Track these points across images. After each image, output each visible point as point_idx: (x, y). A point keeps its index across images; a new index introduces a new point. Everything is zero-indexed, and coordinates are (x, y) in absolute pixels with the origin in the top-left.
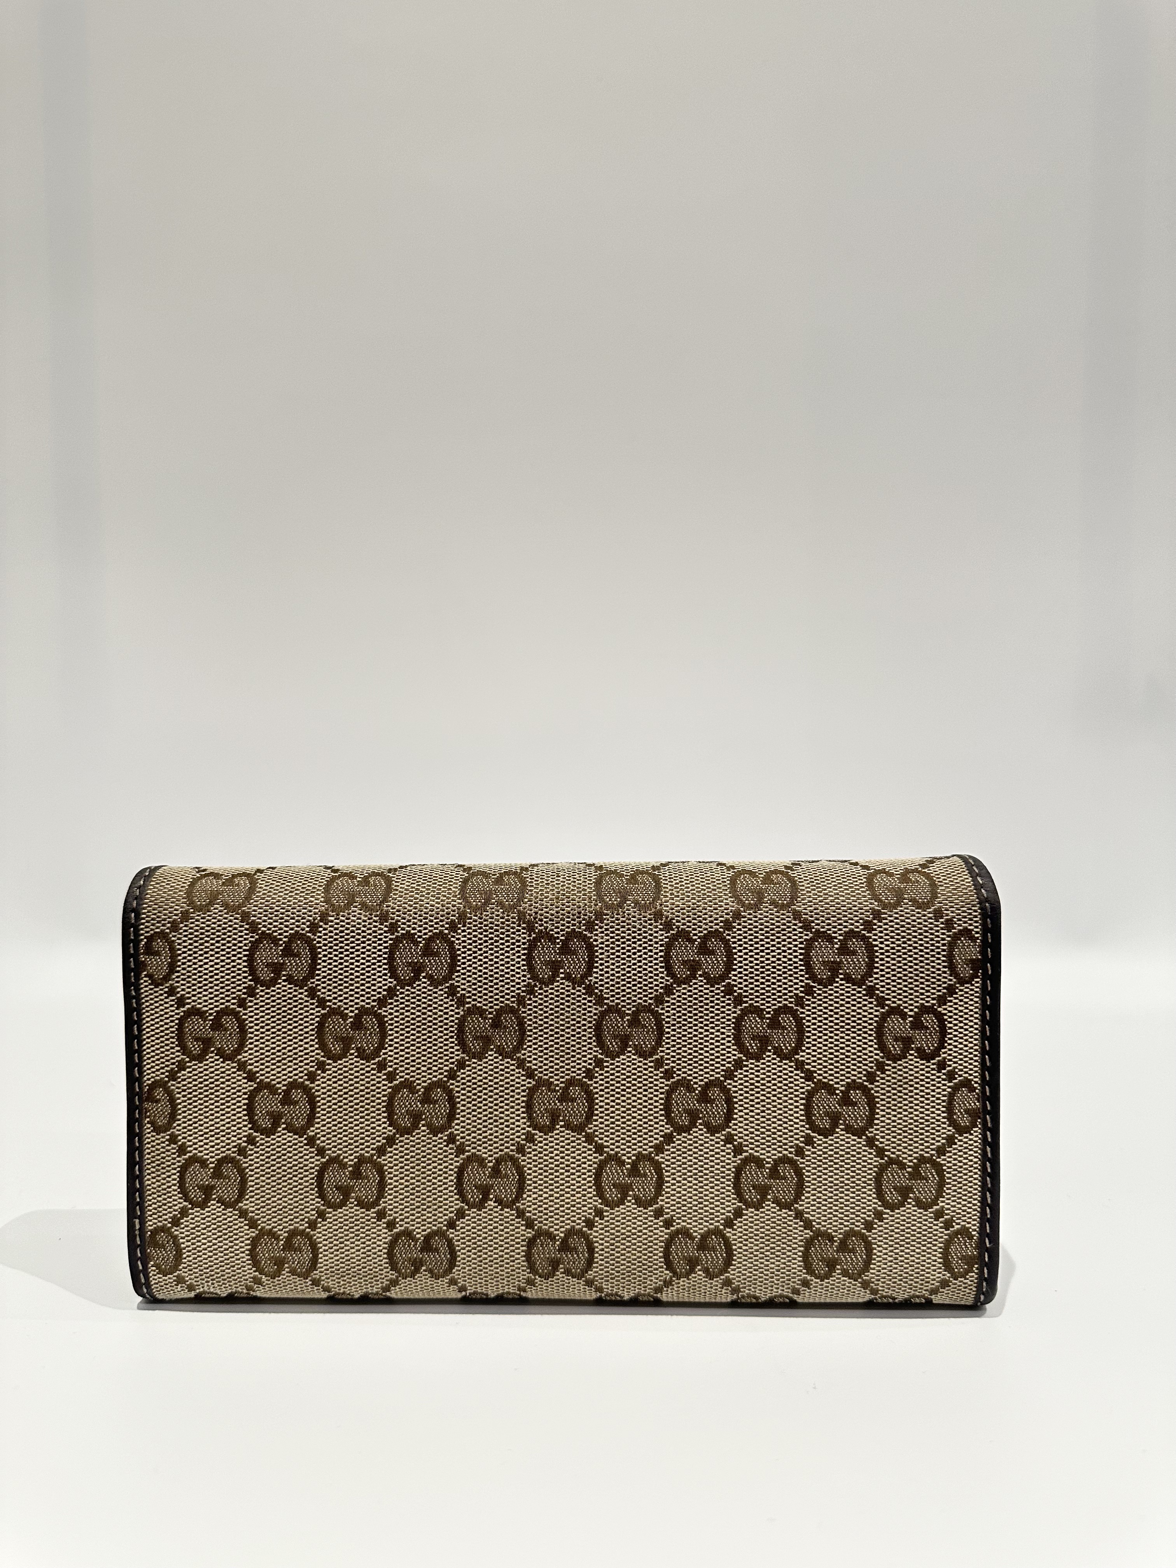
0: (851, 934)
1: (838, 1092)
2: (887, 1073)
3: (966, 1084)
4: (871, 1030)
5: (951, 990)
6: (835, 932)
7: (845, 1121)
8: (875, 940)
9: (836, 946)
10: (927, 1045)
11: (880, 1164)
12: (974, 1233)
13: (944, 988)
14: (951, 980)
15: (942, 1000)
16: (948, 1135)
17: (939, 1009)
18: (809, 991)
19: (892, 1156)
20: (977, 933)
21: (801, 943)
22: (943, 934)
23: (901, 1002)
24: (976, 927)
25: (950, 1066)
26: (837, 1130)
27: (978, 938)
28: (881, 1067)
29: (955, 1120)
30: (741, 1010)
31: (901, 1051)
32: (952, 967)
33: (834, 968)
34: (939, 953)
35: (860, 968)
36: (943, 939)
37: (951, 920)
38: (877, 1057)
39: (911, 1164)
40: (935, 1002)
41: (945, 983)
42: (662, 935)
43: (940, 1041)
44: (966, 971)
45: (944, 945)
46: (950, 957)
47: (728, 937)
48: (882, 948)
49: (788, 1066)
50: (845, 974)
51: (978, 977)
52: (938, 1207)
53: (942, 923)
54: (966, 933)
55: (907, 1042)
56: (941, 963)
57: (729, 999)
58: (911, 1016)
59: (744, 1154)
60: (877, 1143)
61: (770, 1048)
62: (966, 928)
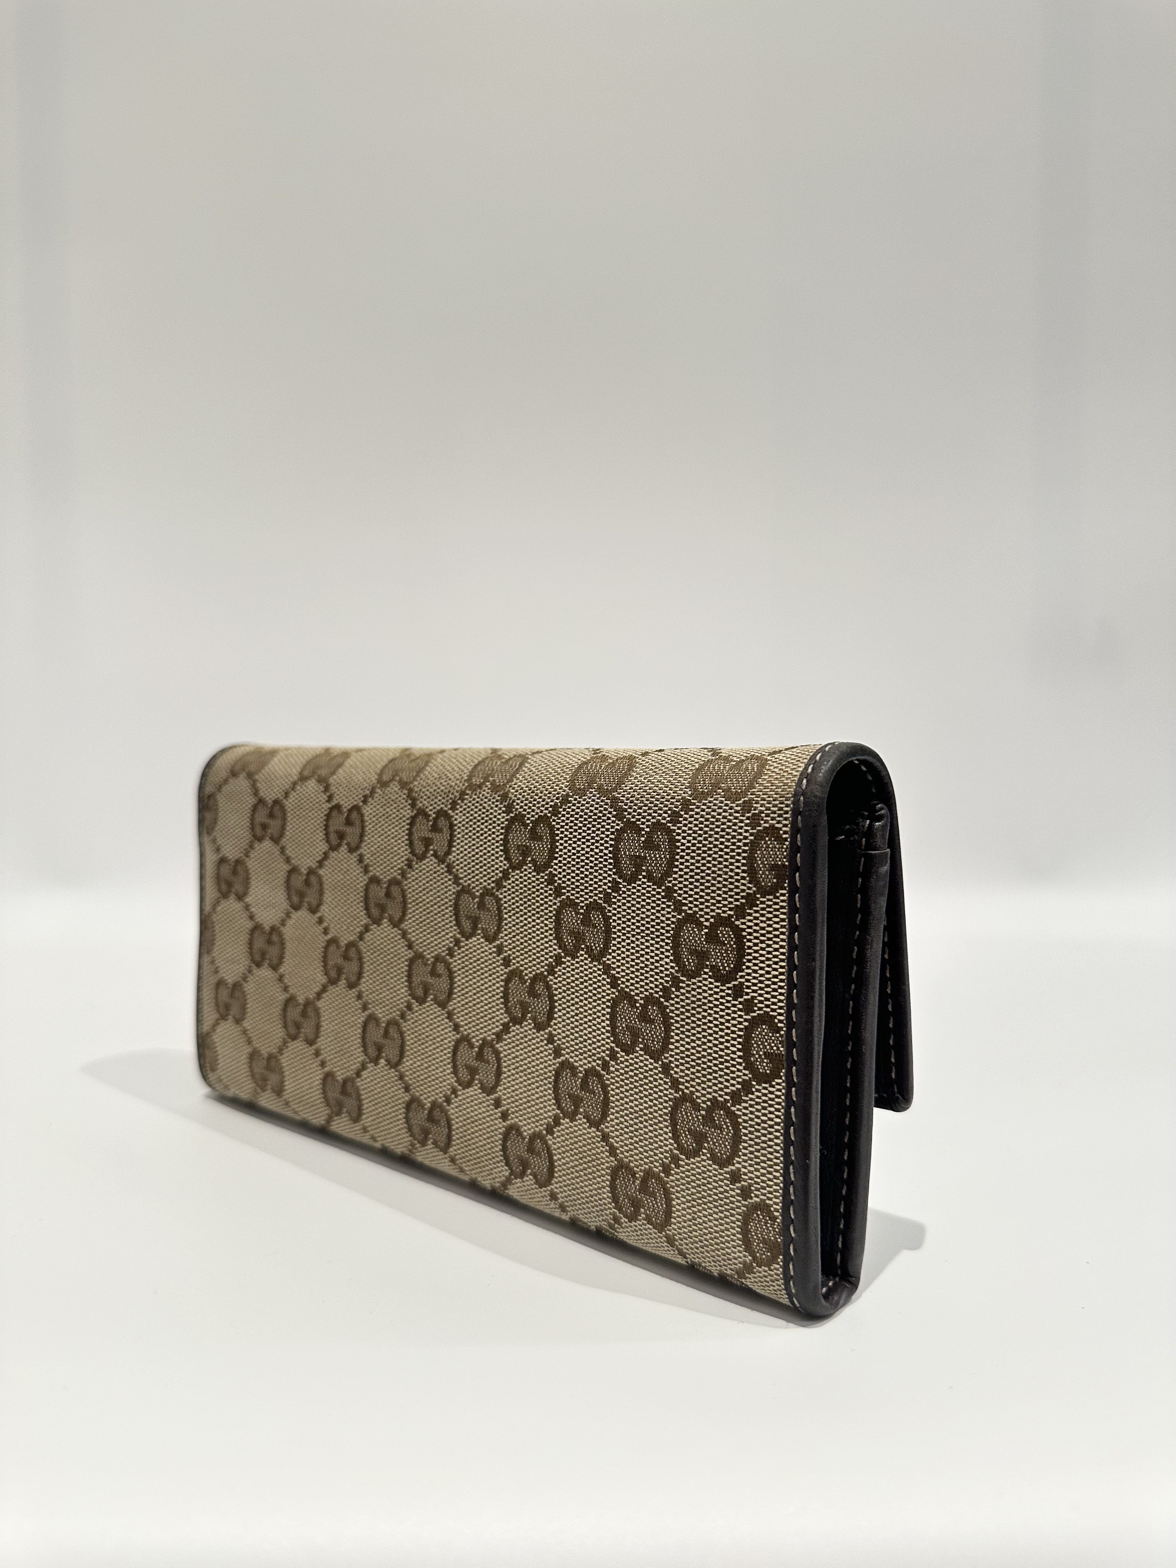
0: (657, 826)
1: (638, 1005)
2: (682, 991)
3: (767, 1019)
4: (668, 938)
5: (751, 901)
6: (643, 823)
7: (643, 1040)
8: (679, 834)
9: (643, 839)
10: (723, 964)
11: (675, 1098)
12: (776, 1214)
13: (743, 897)
14: (749, 888)
15: (740, 912)
16: (744, 1080)
17: (737, 923)
18: (615, 887)
19: (686, 1091)
20: (785, 832)
21: (612, 833)
22: (746, 831)
23: (697, 909)
24: (785, 826)
25: (747, 994)
26: (638, 1049)
27: (786, 839)
28: (676, 982)
29: (752, 1063)
30: (560, 902)
31: (696, 967)
32: (752, 873)
33: (638, 862)
34: (739, 854)
35: (661, 865)
36: (746, 838)
37: (759, 815)
38: (673, 971)
39: (705, 1106)
40: (732, 913)
41: (743, 891)
42: (503, 817)
43: (737, 961)
44: (768, 878)
45: (745, 845)
46: (751, 860)
47: (554, 823)
48: (683, 844)
49: (597, 967)
50: (648, 871)
51: (785, 889)
52: (733, 1168)
53: (748, 818)
54: (773, 831)
55: (702, 956)
56: (740, 867)
57: (551, 889)
58: (706, 927)
59: (562, 1058)
60: (672, 1072)
61: (583, 946)
62: (772, 826)
